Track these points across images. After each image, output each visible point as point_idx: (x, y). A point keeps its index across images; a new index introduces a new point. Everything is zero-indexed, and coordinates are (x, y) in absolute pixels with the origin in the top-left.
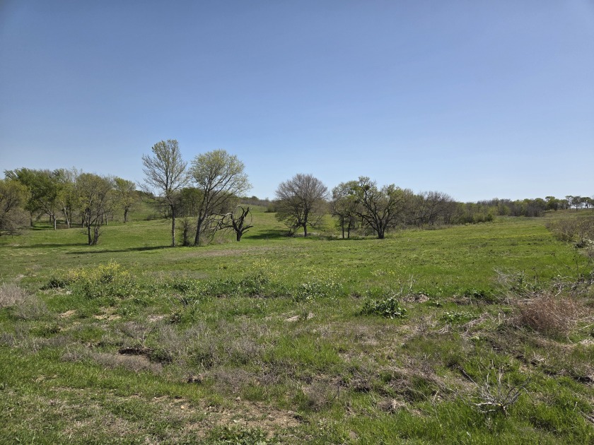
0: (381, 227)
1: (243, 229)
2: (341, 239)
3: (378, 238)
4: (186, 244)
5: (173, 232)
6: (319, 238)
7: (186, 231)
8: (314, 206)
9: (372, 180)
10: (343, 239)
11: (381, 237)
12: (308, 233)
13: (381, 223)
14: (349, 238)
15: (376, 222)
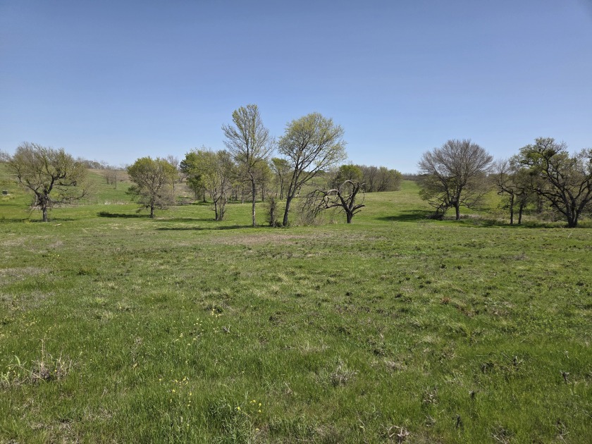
0: (573, 210)
1: (355, 209)
2: (508, 225)
3: (566, 227)
4: (272, 224)
5: (253, 211)
6: (475, 222)
7: (272, 210)
8: (471, 180)
9: (557, 142)
10: (512, 225)
11: (572, 224)
12: (461, 214)
13: (574, 204)
14: (519, 224)
15: (565, 201)
